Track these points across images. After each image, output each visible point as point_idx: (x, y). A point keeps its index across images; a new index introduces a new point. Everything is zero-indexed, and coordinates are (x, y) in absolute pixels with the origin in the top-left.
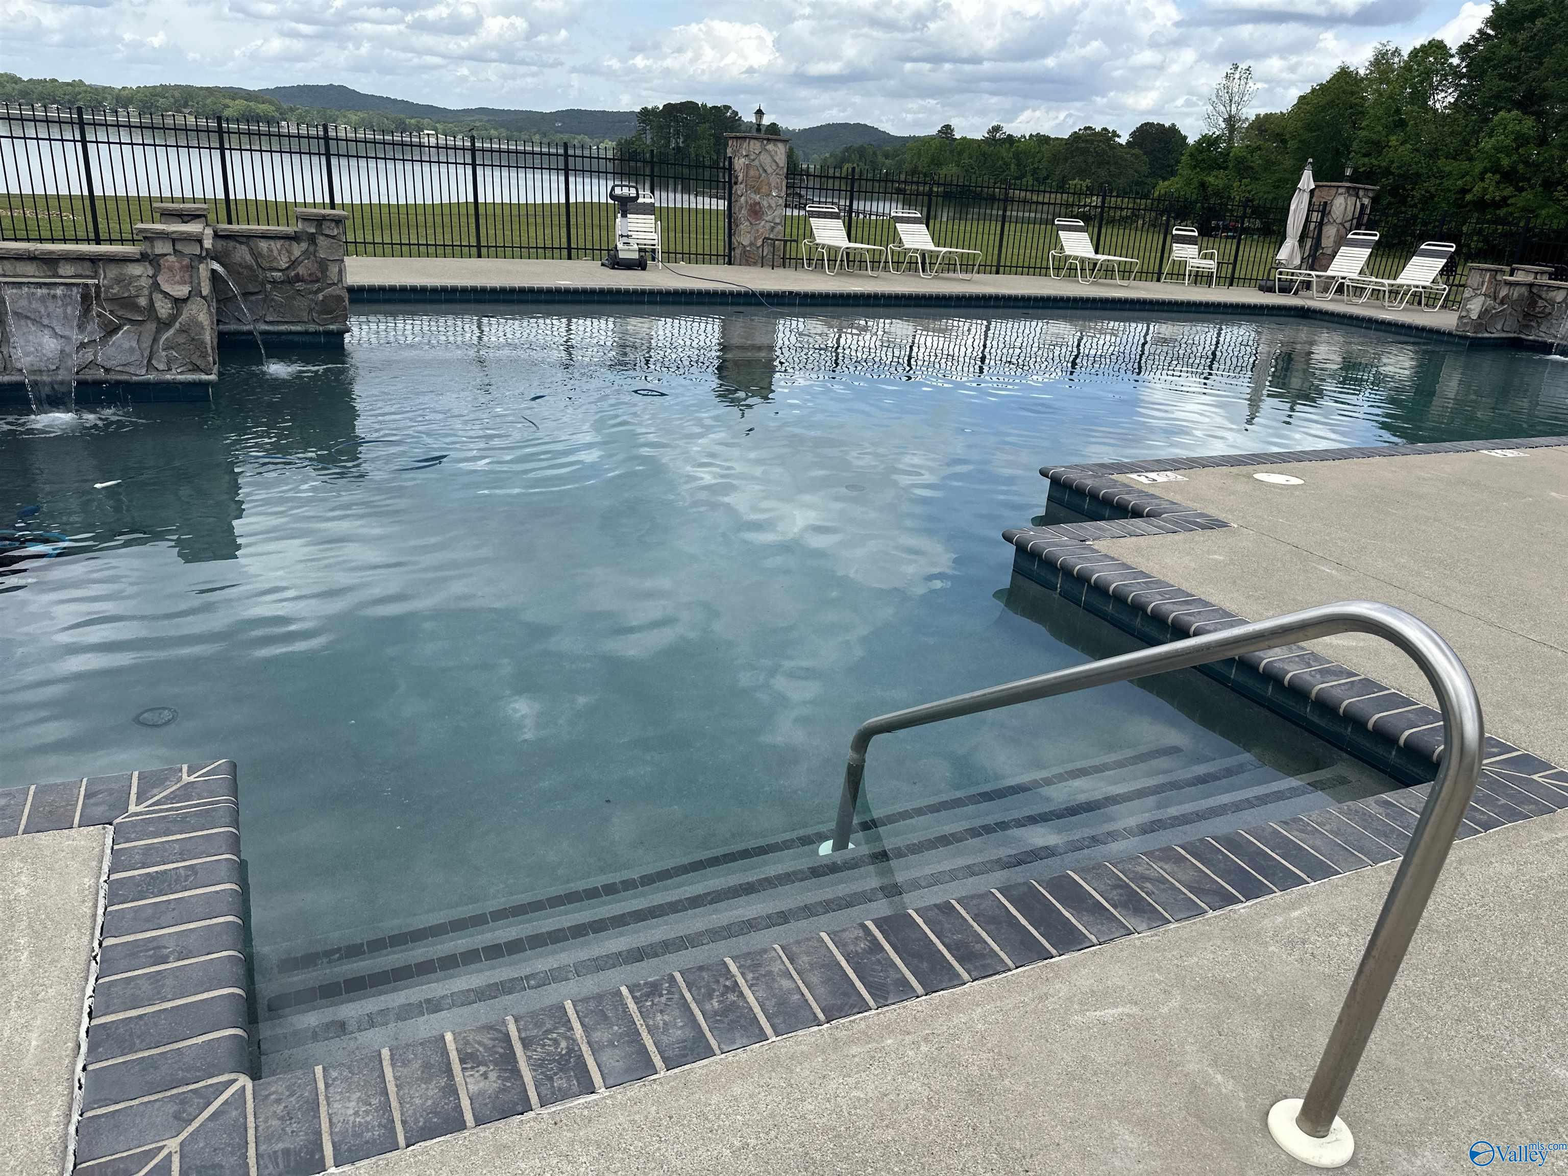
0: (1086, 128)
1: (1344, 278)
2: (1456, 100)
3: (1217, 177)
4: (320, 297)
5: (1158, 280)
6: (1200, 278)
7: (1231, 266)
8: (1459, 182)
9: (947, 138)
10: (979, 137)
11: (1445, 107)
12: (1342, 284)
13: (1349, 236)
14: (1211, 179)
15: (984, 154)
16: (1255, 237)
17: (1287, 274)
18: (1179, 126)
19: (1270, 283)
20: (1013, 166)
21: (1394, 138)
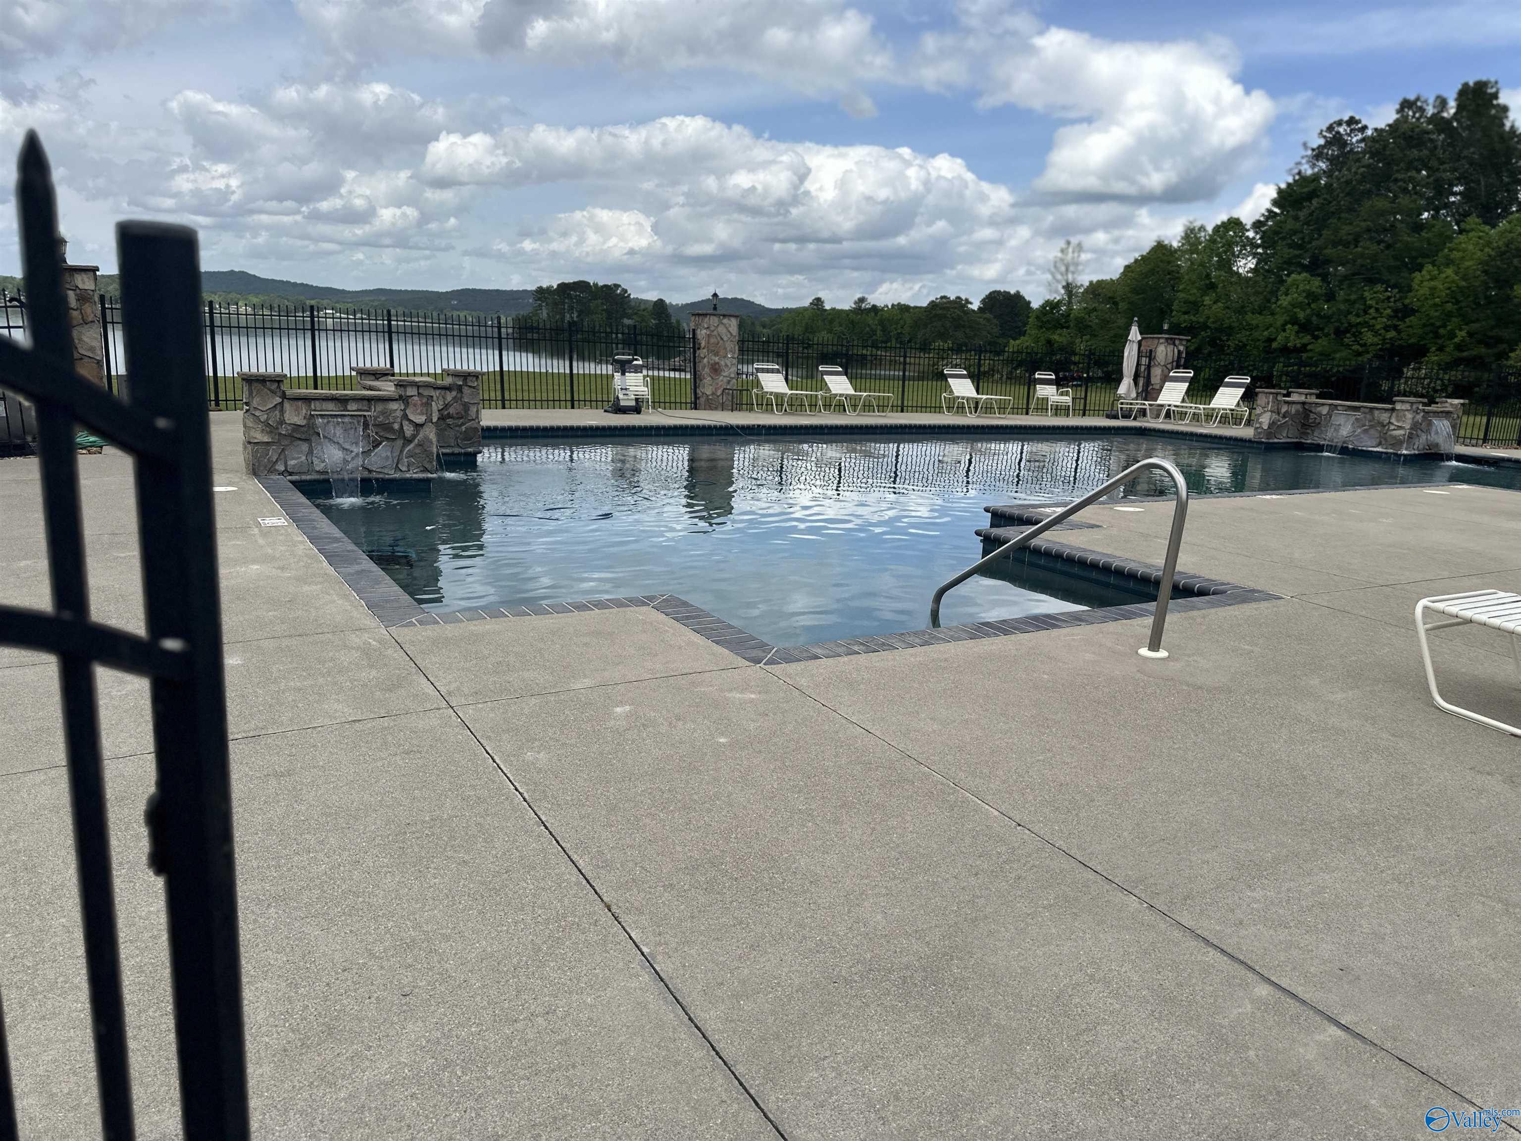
0: (942, 298)
1: (1169, 405)
2: (1256, 265)
3: (1060, 335)
4: (463, 428)
5: (1027, 414)
6: (1058, 410)
7: (1082, 401)
8: (1266, 333)
9: (818, 309)
10: (846, 307)
11: (1248, 272)
12: (1169, 410)
13: (1171, 374)
14: (1056, 337)
15: (852, 322)
16: (1099, 384)
17: (1127, 404)
18: (1023, 293)
19: (1113, 413)
20: (878, 332)
21: (1207, 298)
